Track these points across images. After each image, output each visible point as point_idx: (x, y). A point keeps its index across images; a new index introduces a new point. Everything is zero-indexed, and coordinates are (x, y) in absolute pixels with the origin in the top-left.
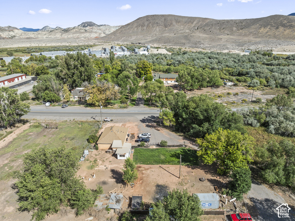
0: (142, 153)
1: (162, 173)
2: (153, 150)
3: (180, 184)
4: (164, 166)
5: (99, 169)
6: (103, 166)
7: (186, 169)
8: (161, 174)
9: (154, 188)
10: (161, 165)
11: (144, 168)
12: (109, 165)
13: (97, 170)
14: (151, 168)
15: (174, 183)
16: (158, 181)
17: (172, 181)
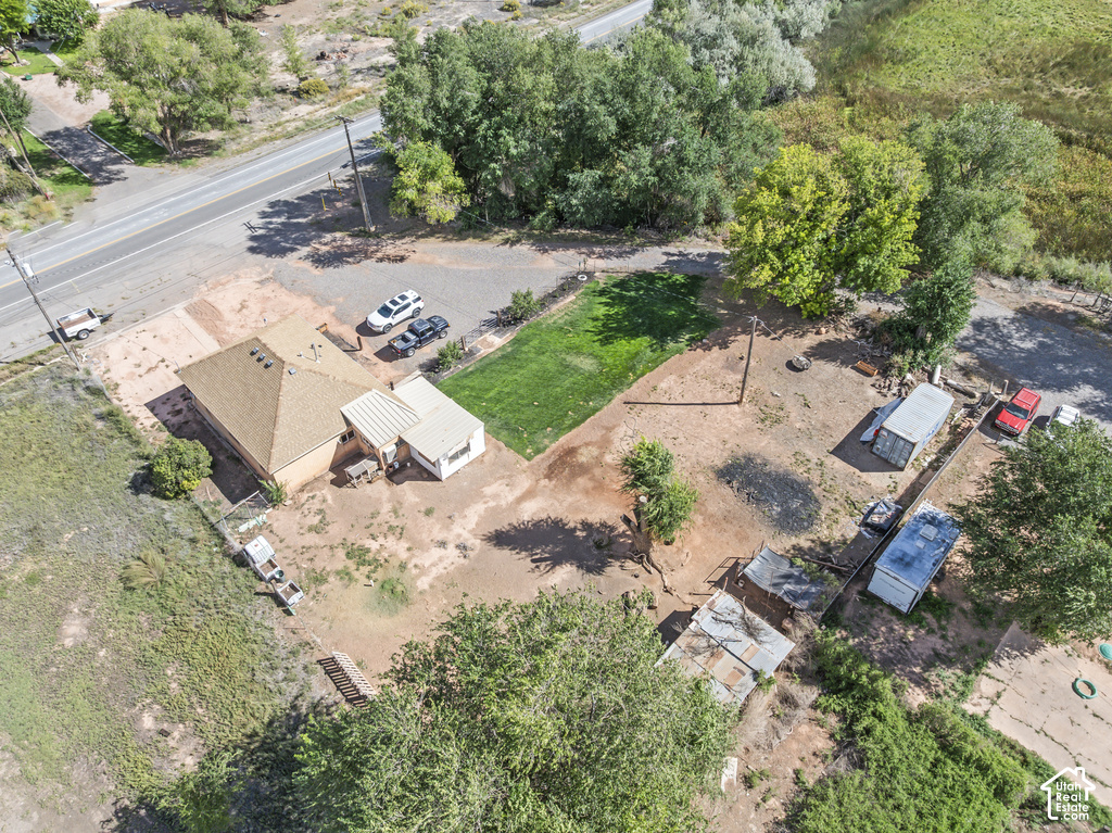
3: (767, 422)
5: (438, 578)
6: (436, 552)
9: (726, 491)
13: (432, 586)
15: (748, 430)
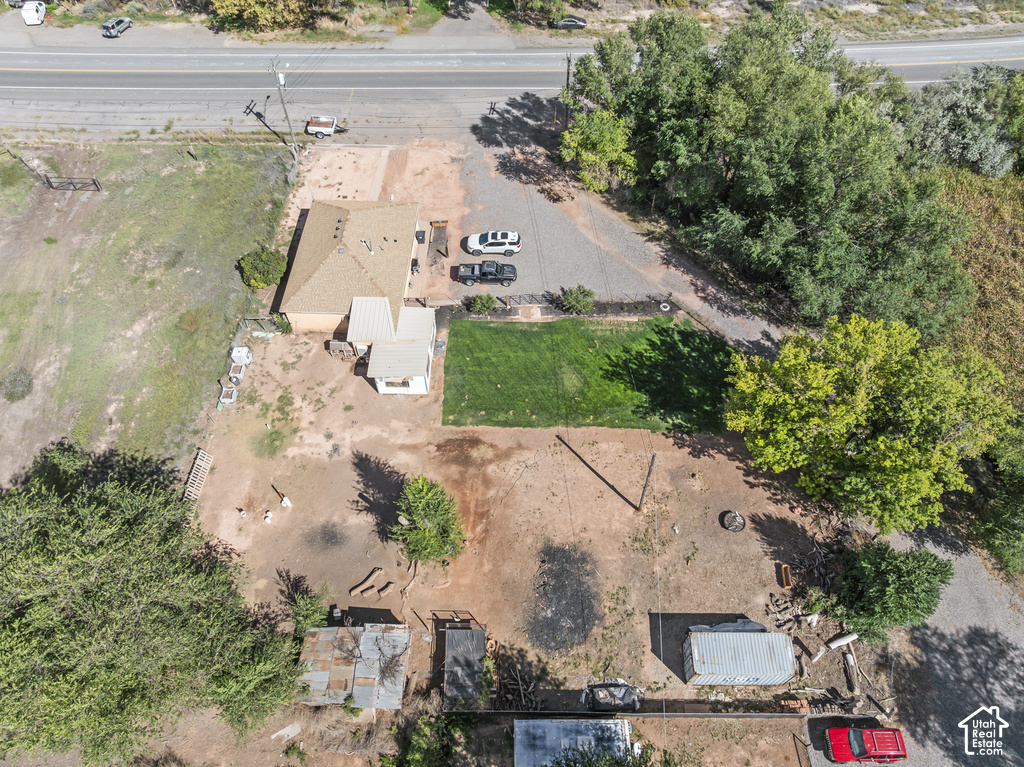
0: (482, 355)
1: (568, 477)
2: (528, 334)
3: (637, 545)
4: (575, 434)
5: (302, 455)
6: (320, 438)
7: (669, 453)
8: (562, 484)
9: (534, 566)
10: (561, 429)
11: (492, 446)
12: (344, 428)
13: (293, 458)
14: (520, 446)
15: (615, 537)
16: (550, 527)
17: (606, 526)
